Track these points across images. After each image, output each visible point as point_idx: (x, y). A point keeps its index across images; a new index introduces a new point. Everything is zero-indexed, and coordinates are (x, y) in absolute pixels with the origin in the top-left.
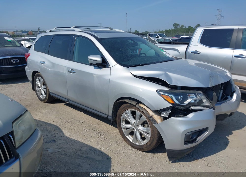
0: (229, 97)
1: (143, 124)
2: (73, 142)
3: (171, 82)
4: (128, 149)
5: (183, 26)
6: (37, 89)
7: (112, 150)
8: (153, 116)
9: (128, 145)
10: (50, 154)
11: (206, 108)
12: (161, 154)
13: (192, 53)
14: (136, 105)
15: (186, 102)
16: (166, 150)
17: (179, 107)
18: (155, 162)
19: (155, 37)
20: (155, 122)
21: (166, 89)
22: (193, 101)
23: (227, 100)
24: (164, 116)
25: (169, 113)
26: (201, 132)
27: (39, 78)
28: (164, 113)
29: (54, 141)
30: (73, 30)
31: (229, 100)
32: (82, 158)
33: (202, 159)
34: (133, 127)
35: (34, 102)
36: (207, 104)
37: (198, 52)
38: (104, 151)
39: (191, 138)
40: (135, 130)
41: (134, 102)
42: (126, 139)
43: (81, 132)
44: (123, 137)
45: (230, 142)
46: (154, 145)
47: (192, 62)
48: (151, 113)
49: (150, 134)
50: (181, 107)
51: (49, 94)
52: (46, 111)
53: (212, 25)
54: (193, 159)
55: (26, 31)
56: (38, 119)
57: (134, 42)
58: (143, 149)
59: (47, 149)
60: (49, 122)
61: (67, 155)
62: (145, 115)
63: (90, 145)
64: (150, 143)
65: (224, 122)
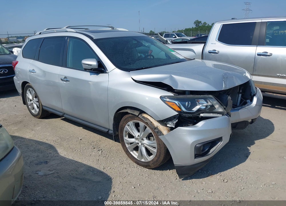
0: (248, 101)
1: (149, 137)
2: (68, 162)
3: (177, 87)
4: (133, 166)
5: (205, 23)
6: (28, 102)
7: (114, 169)
8: (158, 128)
9: (133, 162)
10: (40, 178)
11: (219, 115)
12: (171, 171)
13: (209, 52)
14: (139, 115)
15: (195, 109)
16: (175, 166)
17: (186, 115)
18: (163, 180)
19: (172, 38)
20: (161, 133)
21: (171, 94)
22: (204, 107)
23: (246, 105)
24: (170, 126)
25: (175, 122)
26: (213, 143)
27: (29, 90)
28: (170, 123)
29: (46, 162)
30: (66, 31)
31: (248, 105)
32: (78, 180)
33: (217, 174)
34: (137, 141)
35: (25, 118)
36: (221, 110)
37: (217, 52)
38: (104, 171)
39: (202, 151)
40: (140, 144)
41: (136, 112)
42: (130, 156)
43: (79, 151)
44: (127, 153)
45: (251, 153)
46: (161, 160)
47: (210, 63)
48: (156, 124)
49: (157, 148)
50: (189, 115)
51: (42, 109)
52: (39, 128)
53: (232, 19)
54: (207, 175)
55: (21, 37)
56: (29, 138)
57: (138, 41)
58: (149, 166)
59: (36, 171)
60: (41, 141)
61: (60, 178)
62: (149, 126)
63: (88, 165)
64: (157, 158)
65: (246, 130)
